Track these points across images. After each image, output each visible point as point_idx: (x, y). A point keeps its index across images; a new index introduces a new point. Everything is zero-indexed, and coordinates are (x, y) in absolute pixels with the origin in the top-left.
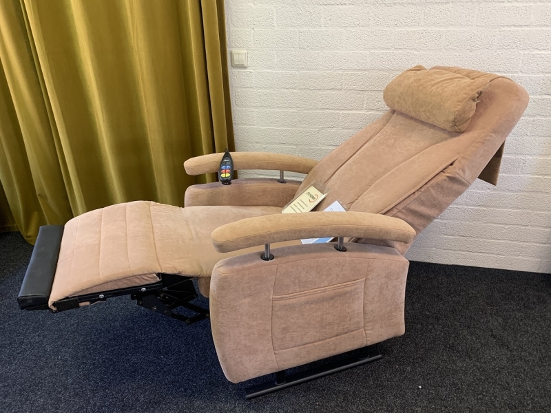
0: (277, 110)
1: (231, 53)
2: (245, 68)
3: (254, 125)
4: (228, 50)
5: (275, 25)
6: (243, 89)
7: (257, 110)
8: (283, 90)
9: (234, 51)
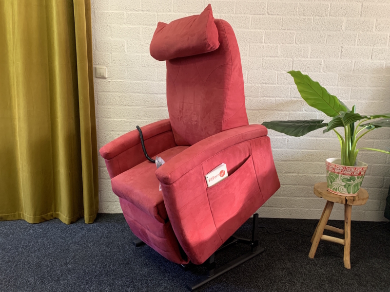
0: (127, 107)
1: (95, 68)
2: (105, 78)
3: (110, 118)
4: (94, 66)
5: (126, 51)
6: (103, 93)
7: (113, 107)
8: (131, 94)
9: (98, 67)
